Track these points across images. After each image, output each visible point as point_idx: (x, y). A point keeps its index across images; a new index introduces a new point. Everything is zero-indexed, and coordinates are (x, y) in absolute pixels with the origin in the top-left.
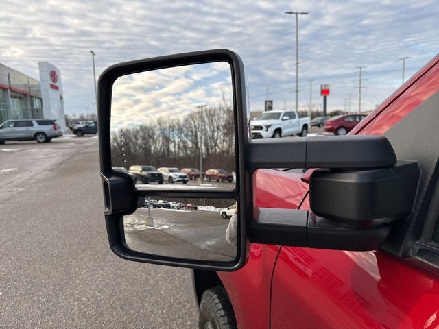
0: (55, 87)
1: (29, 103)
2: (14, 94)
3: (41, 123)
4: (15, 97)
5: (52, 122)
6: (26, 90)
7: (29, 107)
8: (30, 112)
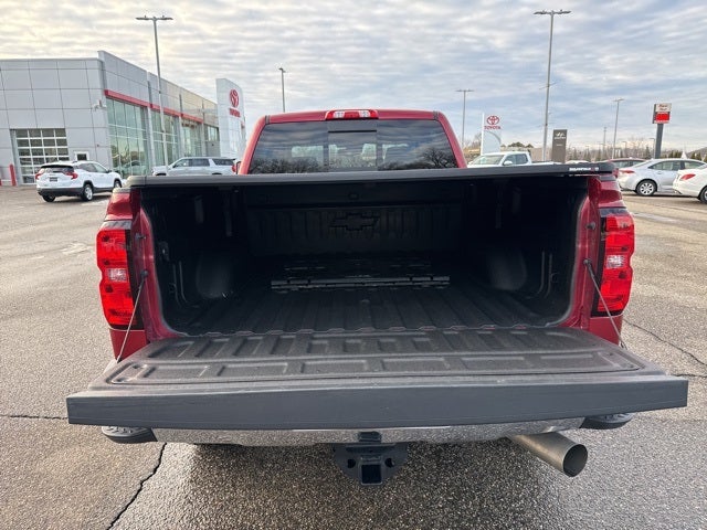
0: (235, 113)
1: (203, 134)
2: (186, 122)
3: (220, 162)
4: (187, 125)
5: (230, 162)
6: (199, 116)
7: (203, 139)
8: (203, 146)
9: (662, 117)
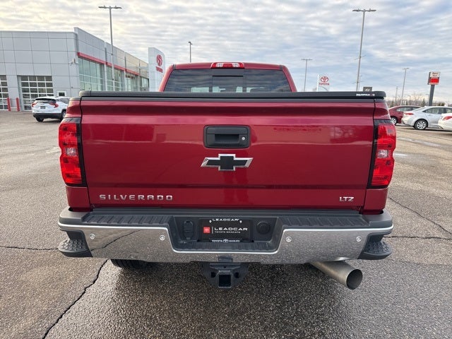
0: (160, 70)
1: (139, 82)
4: (129, 77)
6: (137, 71)
7: (139, 86)
9: (434, 81)
